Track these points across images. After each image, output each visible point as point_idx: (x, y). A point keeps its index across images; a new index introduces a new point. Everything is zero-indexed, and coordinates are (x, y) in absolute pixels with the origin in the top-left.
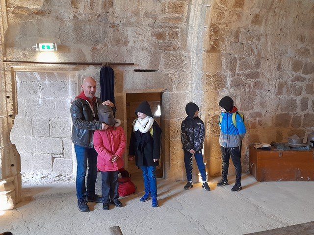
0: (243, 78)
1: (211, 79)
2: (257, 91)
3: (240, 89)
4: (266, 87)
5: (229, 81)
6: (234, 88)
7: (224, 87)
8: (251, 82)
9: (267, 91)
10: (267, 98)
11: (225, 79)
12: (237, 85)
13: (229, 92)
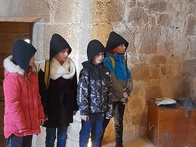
0: (145, 9)
1: (104, 7)
2: (162, 28)
3: (140, 24)
4: (173, 23)
5: (127, 12)
6: (133, 22)
7: (121, 19)
8: (155, 15)
9: (175, 28)
10: (174, 38)
11: (122, 9)
12: (138, 19)
13: (127, 27)
